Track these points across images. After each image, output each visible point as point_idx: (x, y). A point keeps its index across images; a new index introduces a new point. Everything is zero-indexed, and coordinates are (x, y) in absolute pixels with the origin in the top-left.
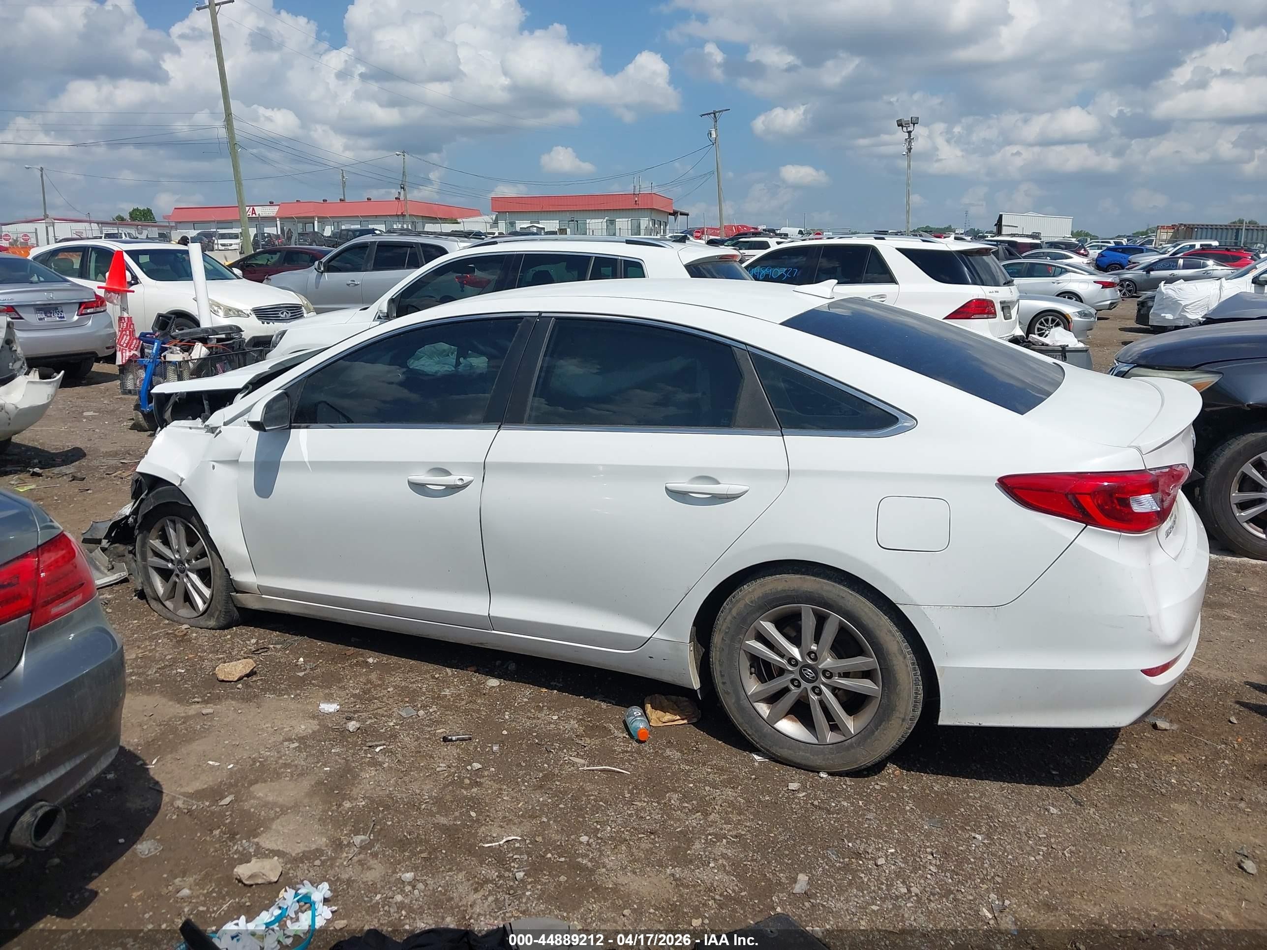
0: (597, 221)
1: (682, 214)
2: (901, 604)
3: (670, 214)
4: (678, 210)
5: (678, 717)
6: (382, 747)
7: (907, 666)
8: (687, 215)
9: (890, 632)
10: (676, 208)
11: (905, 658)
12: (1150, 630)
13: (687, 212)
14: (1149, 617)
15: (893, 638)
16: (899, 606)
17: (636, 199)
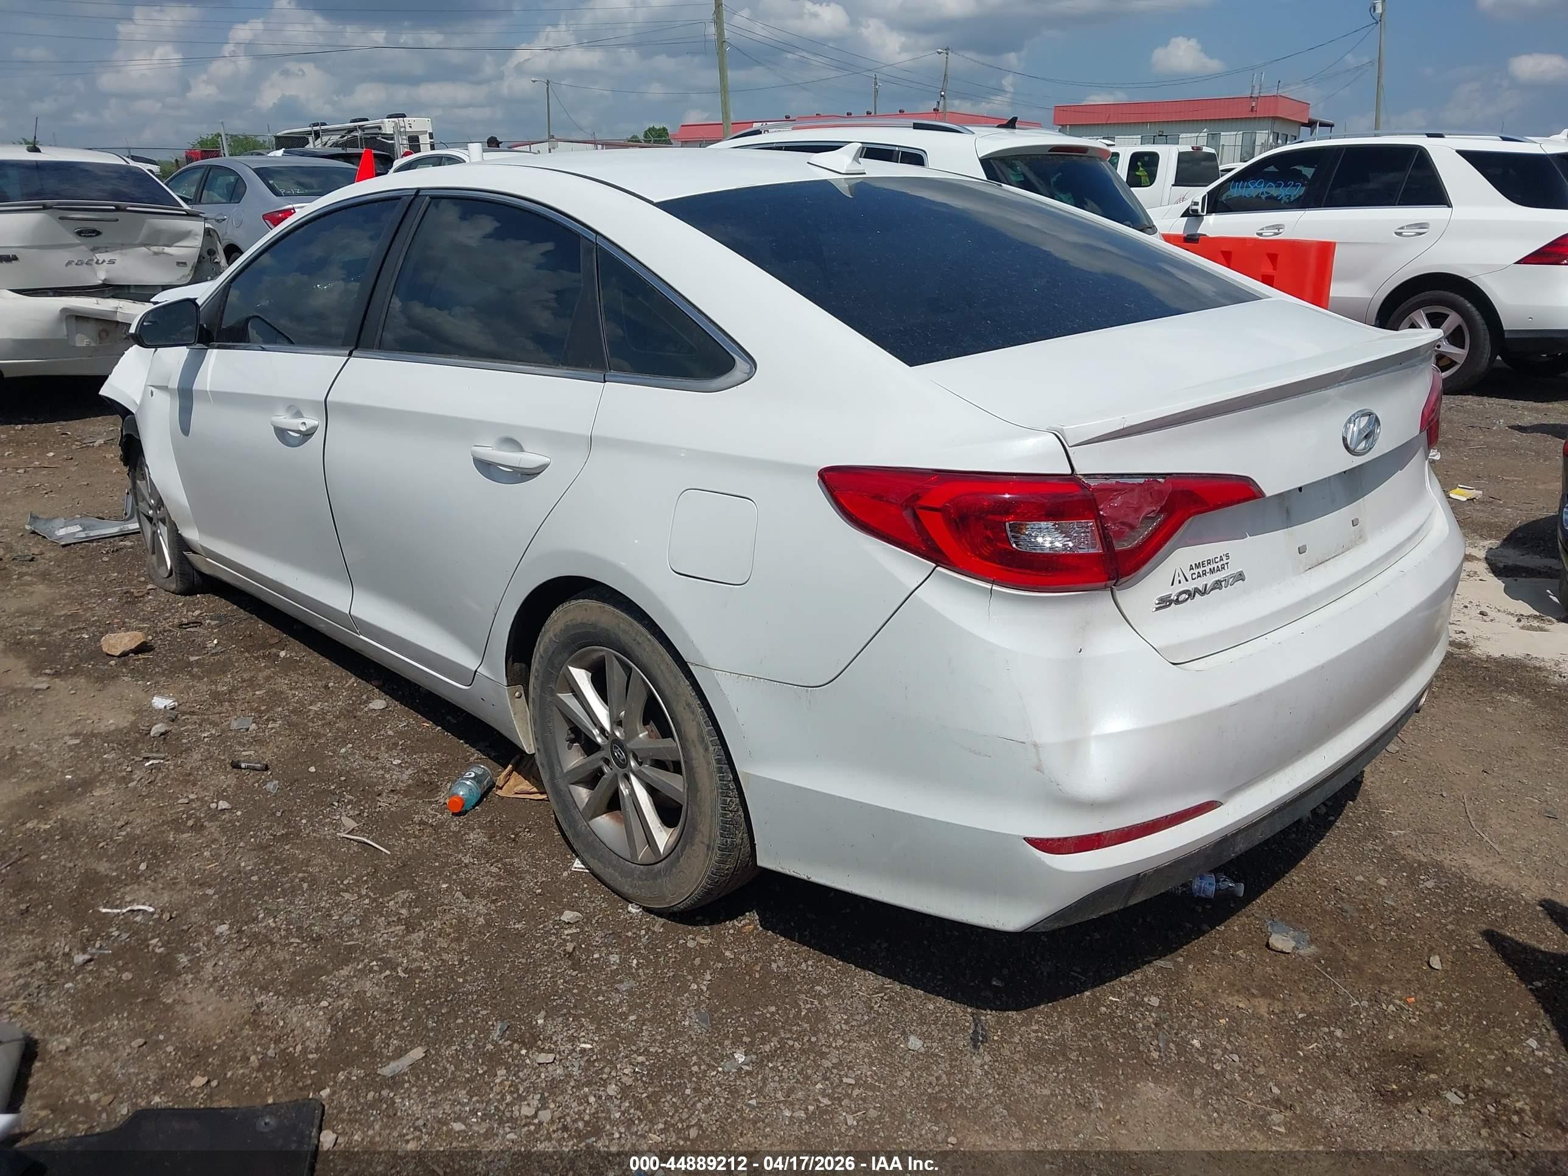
0: (1189, 135)
1: (1322, 125)
2: (692, 664)
3: (1304, 125)
4: (1316, 118)
5: (535, 790)
6: (156, 762)
7: (709, 764)
8: (1331, 126)
9: (689, 705)
10: (1313, 114)
11: (706, 749)
12: (1039, 769)
13: (1331, 122)
14: (1035, 745)
15: (692, 717)
16: (691, 667)
17: (1254, 104)
